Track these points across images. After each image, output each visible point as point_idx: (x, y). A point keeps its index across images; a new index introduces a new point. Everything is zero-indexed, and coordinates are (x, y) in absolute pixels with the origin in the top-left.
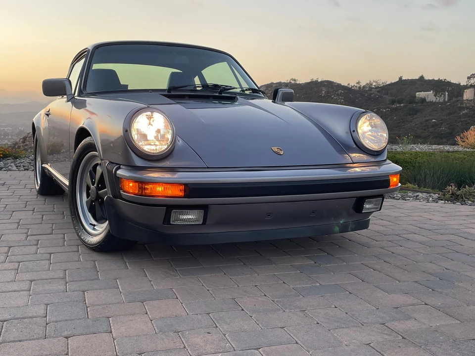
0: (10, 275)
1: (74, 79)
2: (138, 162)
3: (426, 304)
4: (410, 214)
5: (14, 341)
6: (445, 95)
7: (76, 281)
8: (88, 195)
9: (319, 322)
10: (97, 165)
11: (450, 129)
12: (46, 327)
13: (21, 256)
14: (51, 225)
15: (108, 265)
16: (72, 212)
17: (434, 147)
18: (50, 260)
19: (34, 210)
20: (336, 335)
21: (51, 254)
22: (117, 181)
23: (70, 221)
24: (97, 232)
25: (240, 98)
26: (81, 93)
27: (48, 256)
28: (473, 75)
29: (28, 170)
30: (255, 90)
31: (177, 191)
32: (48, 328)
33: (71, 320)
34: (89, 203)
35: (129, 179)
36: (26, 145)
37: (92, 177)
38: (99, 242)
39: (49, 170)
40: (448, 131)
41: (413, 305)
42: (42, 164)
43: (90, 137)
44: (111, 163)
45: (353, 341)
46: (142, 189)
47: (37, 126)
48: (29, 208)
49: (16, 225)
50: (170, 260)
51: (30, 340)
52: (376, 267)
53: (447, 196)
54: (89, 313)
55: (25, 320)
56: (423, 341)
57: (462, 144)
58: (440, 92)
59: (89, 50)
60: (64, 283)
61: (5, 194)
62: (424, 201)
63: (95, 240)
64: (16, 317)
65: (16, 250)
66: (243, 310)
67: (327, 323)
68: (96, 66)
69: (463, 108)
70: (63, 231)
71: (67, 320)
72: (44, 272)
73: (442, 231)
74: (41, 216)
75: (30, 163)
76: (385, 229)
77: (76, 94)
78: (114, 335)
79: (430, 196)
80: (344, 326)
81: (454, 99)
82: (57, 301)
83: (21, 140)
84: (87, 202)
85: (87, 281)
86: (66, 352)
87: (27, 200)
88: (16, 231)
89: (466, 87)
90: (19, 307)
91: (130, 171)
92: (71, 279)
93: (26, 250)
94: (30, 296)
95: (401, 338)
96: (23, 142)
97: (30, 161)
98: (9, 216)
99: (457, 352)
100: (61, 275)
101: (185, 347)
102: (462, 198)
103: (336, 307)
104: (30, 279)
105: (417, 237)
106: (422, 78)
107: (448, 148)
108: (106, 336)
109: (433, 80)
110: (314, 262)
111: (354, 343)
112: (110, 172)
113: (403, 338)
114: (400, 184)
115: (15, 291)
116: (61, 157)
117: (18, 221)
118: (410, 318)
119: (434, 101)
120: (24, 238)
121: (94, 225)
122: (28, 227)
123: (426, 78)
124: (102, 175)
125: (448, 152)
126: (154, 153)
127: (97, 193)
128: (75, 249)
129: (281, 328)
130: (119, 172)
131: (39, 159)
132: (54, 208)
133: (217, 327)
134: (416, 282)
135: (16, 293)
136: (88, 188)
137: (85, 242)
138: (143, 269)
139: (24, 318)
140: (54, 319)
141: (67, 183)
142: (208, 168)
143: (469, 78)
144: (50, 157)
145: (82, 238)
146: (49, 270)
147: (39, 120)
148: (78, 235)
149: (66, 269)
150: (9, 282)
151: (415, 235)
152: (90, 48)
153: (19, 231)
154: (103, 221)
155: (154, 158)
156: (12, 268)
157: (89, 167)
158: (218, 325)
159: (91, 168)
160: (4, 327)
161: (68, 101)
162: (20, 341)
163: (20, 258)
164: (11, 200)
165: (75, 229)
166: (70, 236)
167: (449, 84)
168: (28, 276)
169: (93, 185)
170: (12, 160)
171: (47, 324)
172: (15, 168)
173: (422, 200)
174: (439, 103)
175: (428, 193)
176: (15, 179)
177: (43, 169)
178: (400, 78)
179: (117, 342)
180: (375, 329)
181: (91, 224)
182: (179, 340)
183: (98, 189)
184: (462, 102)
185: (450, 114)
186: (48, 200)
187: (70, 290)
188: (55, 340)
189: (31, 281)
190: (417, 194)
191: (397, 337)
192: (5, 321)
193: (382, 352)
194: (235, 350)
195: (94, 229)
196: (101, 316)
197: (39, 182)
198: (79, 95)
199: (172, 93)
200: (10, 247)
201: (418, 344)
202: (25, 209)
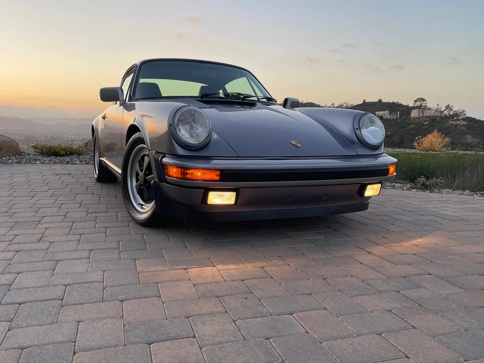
0: (73, 245)
1: (125, 88)
2: (181, 151)
3: (429, 274)
4: (392, 199)
5: (75, 304)
6: (397, 114)
7: (129, 251)
8: (137, 180)
9: (341, 290)
10: (145, 155)
11: (401, 139)
12: (103, 291)
13: (82, 230)
14: (107, 205)
15: (153, 237)
16: (124, 195)
17: (397, 150)
18: (106, 233)
19: (93, 193)
20: (359, 302)
21: (107, 228)
22: (162, 168)
23: (123, 202)
24: (145, 210)
25: (259, 104)
26: (131, 99)
27: (105, 229)
28: (418, 99)
29: (88, 164)
30: (270, 98)
31: (214, 176)
32: (104, 292)
33: (125, 285)
34: (138, 187)
35: (172, 165)
36: (87, 149)
37: (141, 165)
38: (146, 219)
39: (105, 162)
40: (399, 140)
41: (419, 275)
42: (99, 158)
43: (139, 133)
44: (157, 152)
45: (376, 308)
46: (184, 174)
47: (96, 128)
48: (89, 191)
49: (79, 204)
50: (205, 234)
51: (89, 303)
52: (377, 241)
53: (419, 185)
54: (140, 279)
55: (85, 285)
56: (438, 309)
57: (418, 148)
58: (393, 111)
59: (137, 66)
60: (117, 252)
61: (71, 181)
62: (400, 189)
63: (143, 217)
64: (77, 282)
65: (78, 225)
66: (272, 278)
67: (349, 290)
68: (142, 81)
69: (411, 124)
70: (116, 210)
71: (121, 285)
72: (102, 243)
73: (423, 213)
74: (99, 198)
75: (90, 159)
76: (375, 211)
77: (127, 100)
78: (163, 300)
79: (404, 186)
80: (363, 293)
81: (404, 117)
82: (112, 268)
83: (84, 145)
84: (136, 186)
85: (138, 251)
86: (121, 315)
87: (87, 186)
88: (78, 209)
89: (413, 108)
90: (80, 273)
91: (173, 158)
92: (124, 249)
93: (87, 224)
94: (89, 263)
95: (417, 305)
96: (86, 146)
97: (91, 157)
98: (74, 198)
99: (472, 319)
100: (116, 246)
101: (226, 312)
102: (431, 187)
103: (352, 276)
104: (90, 248)
105: (404, 218)
106: (380, 101)
107: (407, 151)
108: (156, 301)
109: (389, 102)
110: (324, 237)
111: (377, 309)
112: (156, 160)
113: (419, 305)
114: (395, 174)
115: (77, 259)
116: (114, 153)
117: (80, 201)
118: (420, 287)
119: (389, 118)
120: (85, 215)
121: (142, 205)
122: (89, 206)
123: (384, 101)
124: (149, 163)
125: (409, 154)
126: (193, 144)
127: (145, 178)
128: (126, 224)
129: (308, 294)
130: (164, 160)
131: (97, 154)
132: (109, 192)
133: (252, 293)
134: (415, 254)
135: (78, 261)
136: (137, 174)
137: (135, 219)
138: (183, 241)
139: (85, 283)
140: (110, 284)
141: (120, 171)
142: (239, 157)
143: (415, 101)
144: (106, 154)
145: (133, 215)
146: (105, 241)
147: (97, 123)
148: (129, 213)
149: (120, 240)
150: (72, 251)
151: (401, 216)
152: (138, 64)
153: (81, 209)
154: (149, 202)
155: (194, 148)
156: (74, 239)
157: (139, 156)
158: (253, 291)
159: (139, 158)
160: (66, 291)
161: (120, 106)
162: (81, 304)
163: (81, 231)
164: (75, 185)
165: (126, 208)
166: (122, 214)
167: (400, 105)
168: (87, 246)
169: (142, 172)
170: (77, 157)
171: (104, 289)
172: (78, 162)
173: (398, 189)
174: (393, 120)
175: (402, 183)
176: (78, 170)
177: (100, 161)
178: (364, 101)
179: (165, 305)
180: (392, 297)
181: (139, 204)
182: (221, 305)
183: (146, 175)
184: (410, 119)
185: (400, 128)
186: (104, 186)
187: (123, 258)
188: (111, 304)
189: (91, 250)
190: (394, 184)
191: (415, 304)
192: (68, 285)
193: (404, 319)
194: (272, 315)
195: (142, 208)
196: (151, 282)
197: (97, 172)
198: (129, 101)
199: (204, 99)
200: (73, 222)
201: (435, 311)
202: (85, 193)
